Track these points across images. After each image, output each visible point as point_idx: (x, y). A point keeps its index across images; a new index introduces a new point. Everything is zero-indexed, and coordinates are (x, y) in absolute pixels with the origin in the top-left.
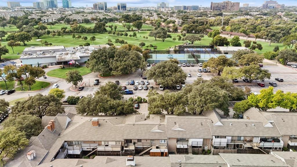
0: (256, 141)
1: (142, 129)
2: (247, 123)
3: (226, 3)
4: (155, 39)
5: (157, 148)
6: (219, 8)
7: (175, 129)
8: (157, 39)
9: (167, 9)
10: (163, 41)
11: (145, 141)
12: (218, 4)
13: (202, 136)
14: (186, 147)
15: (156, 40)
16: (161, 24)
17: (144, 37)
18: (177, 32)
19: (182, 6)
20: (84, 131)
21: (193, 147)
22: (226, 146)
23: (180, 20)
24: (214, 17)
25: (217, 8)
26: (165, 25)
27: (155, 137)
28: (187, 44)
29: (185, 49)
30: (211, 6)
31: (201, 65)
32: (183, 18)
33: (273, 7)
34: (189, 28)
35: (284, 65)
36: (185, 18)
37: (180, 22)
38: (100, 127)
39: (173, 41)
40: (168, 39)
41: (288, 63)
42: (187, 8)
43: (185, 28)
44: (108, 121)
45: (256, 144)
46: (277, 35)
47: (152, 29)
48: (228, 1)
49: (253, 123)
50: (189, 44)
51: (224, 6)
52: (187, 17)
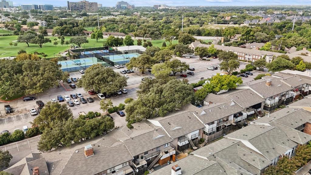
0: (232, 118)
1: (144, 140)
2: (218, 106)
3: (84, 3)
4: (27, 45)
5: (166, 153)
6: (77, 8)
7: (174, 129)
8: (30, 44)
9: (13, 9)
10: (41, 47)
11: (152, 152)
12: (75, 3)
13: (197, 128)
14: (187, 142)
15: (29, 46)
16: (22, 27)
17: (11, 44)
18: (47, 35)
19: (32, 5)
20: (79, 166)
21: (193, 140)
22: (216, 130)
23: (42, 22)
24: (79, 17)
25: (75, 8)
26: (29, 28)
27: (161, 143)
28: (75, 48)
29: (83, 53)
30: (69, 6)
31: (118, 67)
32: (46, 19)
33: (126, 8)
34: (63, 30)
35: (181, 57)
36: (49, 19)
37: (44, 23)
38: (97, 155)
39: (55, 45)
40: (48, 44)
41: (183, 55)
42: (39, 8)
43: (58, 31)
44: (100, 145)
45: (232, 120)
46: (155, 32)
47: (9, 34)
48: (85, 1)
49: (223, 105)
50: (77, 47)
51: (82, 6)
52: (52, 18)
